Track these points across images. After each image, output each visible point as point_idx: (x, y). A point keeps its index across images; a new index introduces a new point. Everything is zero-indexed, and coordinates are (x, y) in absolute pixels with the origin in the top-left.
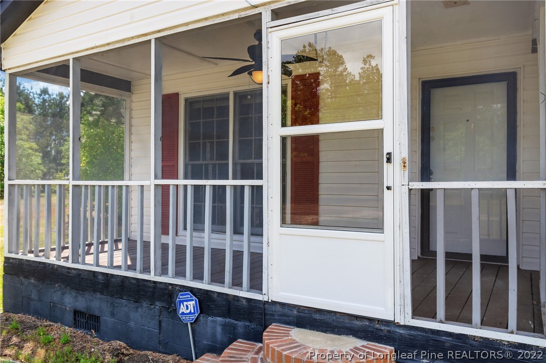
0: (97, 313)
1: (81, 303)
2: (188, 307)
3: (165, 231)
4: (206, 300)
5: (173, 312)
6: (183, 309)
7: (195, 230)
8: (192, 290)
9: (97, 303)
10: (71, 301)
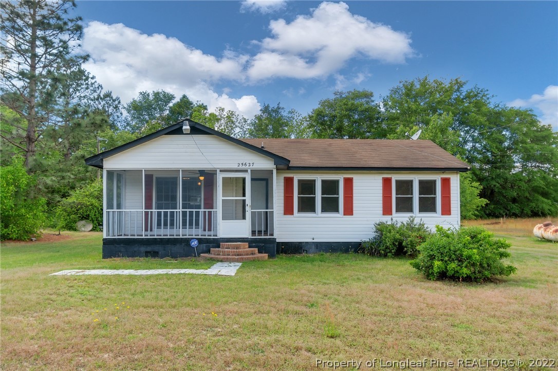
0: (156, 251)
2: (194, 243)
5: (189, 244)
6: (192, 243)
10: (143, 249)
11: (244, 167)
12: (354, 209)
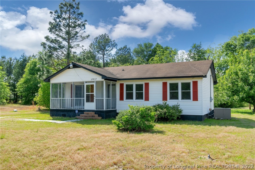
0: (65, 114)
1: (63, 113)
2: (77, 112)
3: (72, 106)
4: (79, 111)
5: (75, 112)
6: (76, 112)
7: (79, 106)
8: (77, 110)
9: (65, 113)
10: (61, 113)
11: (93, 80)
12: (149, 98)
